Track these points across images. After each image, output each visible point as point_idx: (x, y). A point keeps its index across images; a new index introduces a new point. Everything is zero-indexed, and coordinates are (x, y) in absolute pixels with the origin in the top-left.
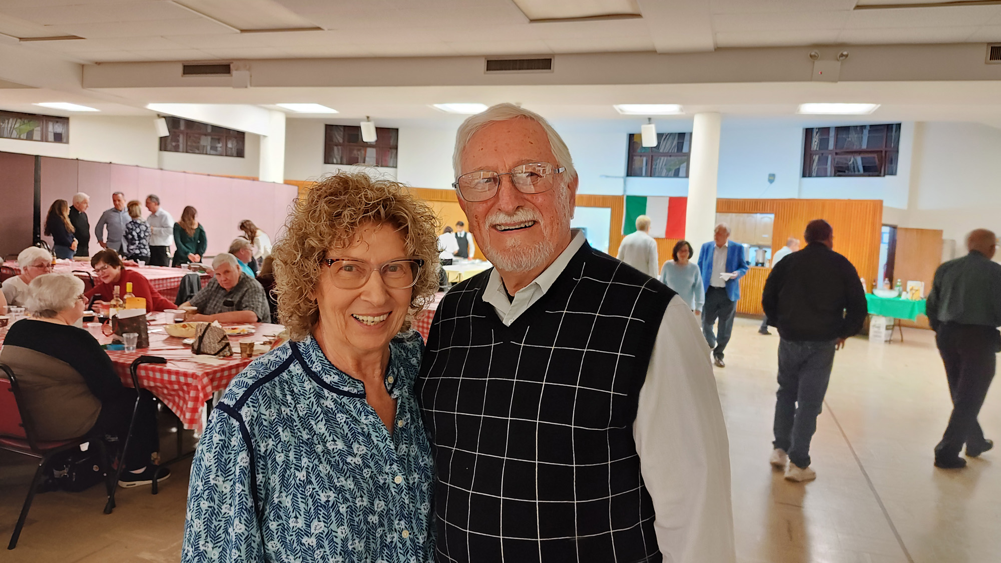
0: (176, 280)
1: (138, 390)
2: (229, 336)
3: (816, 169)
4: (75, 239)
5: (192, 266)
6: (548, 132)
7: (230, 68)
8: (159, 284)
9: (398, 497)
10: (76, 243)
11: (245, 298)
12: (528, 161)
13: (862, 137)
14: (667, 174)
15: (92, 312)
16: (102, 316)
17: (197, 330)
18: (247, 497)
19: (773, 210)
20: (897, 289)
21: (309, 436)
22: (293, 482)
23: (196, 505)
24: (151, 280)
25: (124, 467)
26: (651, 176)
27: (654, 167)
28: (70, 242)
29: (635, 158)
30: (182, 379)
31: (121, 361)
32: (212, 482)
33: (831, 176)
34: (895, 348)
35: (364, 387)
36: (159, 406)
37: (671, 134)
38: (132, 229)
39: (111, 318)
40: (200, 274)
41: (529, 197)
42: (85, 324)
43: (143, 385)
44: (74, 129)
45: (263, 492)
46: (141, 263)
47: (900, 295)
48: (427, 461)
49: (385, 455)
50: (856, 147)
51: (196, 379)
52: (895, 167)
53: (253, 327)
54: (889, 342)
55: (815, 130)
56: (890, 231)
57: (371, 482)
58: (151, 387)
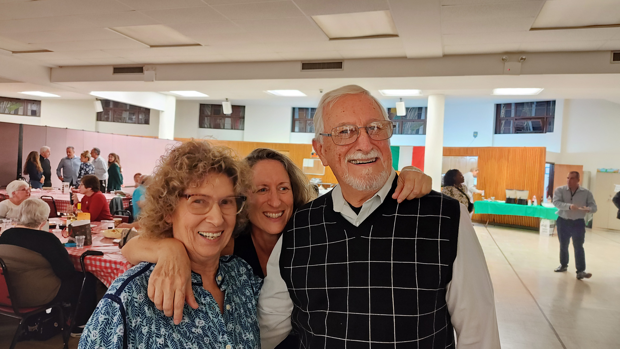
1: (84, 273)
3: (503, 129)
4: (43, 176)
7: (143, 69)
10: (43, 179)
13: (532, 109)
14: (412, 132)
16: (61, 225)
17: (122, 234)
19: (477, 154)
25: (75, 323)
26: (401, 134)
27: (403, 128)
28: (40, 178)
30: (113, 266)
31: (74, 254)
33: (512, 133)
37: (414, 108)
39: (67, 226)
40: (122, 197)
41: (376, 143)
43: (88, 270)
44: (44, 108)
48: (249, 335)
50: (528, 116)
51: (122, 265)
52: (552, 128)
54: (552, 235)
55: (502, 105)
56: (550, 166)
57: (210, 347)
58: (93, 271)
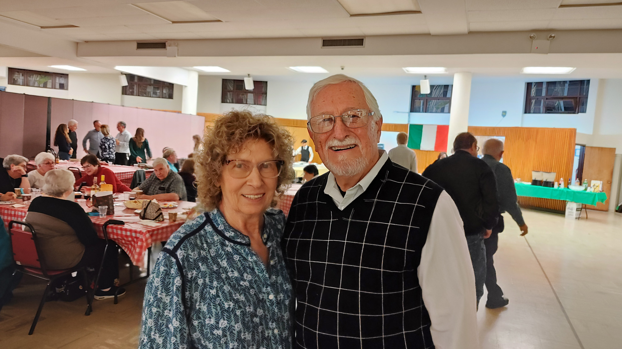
0: (131, 173)
2: (162, 208)
3: (533, 108)
4: (71, 148)
5: (140, 165)
6: (364, 90)
7: (165, 45)
8: (120, 176)
9: (271, 308)
10: (72, 150)
11: (172, 186)
12: (352, 109)
13: (564, 89)
14: (436, 111)
15: (80, 192)
16: (86, 195)
17: (143, 204)
18: (181, 305)
19: (505, 134)
20: (584, 185)
21: (217, 268)
22: (208, 296)
23: (149, 310)
24: (116, 173)
25: (97, 287)
26: (426, 112)
27: (428, 106)
28: (69, 149)
29: (416, 101)
30: (134, 234)
31: (97, 223)
32: (159, 296)
33: (543, 113)
34: (582, 223)
35: (249, 239)
36: (119, 250)
37: (439, 86)
38: (105, 142)
39: (91, 196)
40: (145, 170)
41: (352, 130)
42: (76, 200)
43: (110, 237)
44: (71, 81)
45: (189, 303)
46: (110, 163)
47: (586, 189)
48: (288, 286)
49: (263, 281)
50: (560, 95)
51: (142, 234)
52: (585, 108)
53: (177, 203)
54: (578, 218)
55: (533, 84)
56: (581, 148)
57: (255, 297)
58: (115, 239)
